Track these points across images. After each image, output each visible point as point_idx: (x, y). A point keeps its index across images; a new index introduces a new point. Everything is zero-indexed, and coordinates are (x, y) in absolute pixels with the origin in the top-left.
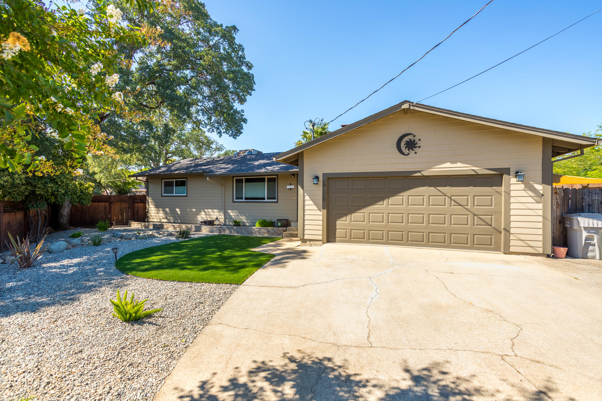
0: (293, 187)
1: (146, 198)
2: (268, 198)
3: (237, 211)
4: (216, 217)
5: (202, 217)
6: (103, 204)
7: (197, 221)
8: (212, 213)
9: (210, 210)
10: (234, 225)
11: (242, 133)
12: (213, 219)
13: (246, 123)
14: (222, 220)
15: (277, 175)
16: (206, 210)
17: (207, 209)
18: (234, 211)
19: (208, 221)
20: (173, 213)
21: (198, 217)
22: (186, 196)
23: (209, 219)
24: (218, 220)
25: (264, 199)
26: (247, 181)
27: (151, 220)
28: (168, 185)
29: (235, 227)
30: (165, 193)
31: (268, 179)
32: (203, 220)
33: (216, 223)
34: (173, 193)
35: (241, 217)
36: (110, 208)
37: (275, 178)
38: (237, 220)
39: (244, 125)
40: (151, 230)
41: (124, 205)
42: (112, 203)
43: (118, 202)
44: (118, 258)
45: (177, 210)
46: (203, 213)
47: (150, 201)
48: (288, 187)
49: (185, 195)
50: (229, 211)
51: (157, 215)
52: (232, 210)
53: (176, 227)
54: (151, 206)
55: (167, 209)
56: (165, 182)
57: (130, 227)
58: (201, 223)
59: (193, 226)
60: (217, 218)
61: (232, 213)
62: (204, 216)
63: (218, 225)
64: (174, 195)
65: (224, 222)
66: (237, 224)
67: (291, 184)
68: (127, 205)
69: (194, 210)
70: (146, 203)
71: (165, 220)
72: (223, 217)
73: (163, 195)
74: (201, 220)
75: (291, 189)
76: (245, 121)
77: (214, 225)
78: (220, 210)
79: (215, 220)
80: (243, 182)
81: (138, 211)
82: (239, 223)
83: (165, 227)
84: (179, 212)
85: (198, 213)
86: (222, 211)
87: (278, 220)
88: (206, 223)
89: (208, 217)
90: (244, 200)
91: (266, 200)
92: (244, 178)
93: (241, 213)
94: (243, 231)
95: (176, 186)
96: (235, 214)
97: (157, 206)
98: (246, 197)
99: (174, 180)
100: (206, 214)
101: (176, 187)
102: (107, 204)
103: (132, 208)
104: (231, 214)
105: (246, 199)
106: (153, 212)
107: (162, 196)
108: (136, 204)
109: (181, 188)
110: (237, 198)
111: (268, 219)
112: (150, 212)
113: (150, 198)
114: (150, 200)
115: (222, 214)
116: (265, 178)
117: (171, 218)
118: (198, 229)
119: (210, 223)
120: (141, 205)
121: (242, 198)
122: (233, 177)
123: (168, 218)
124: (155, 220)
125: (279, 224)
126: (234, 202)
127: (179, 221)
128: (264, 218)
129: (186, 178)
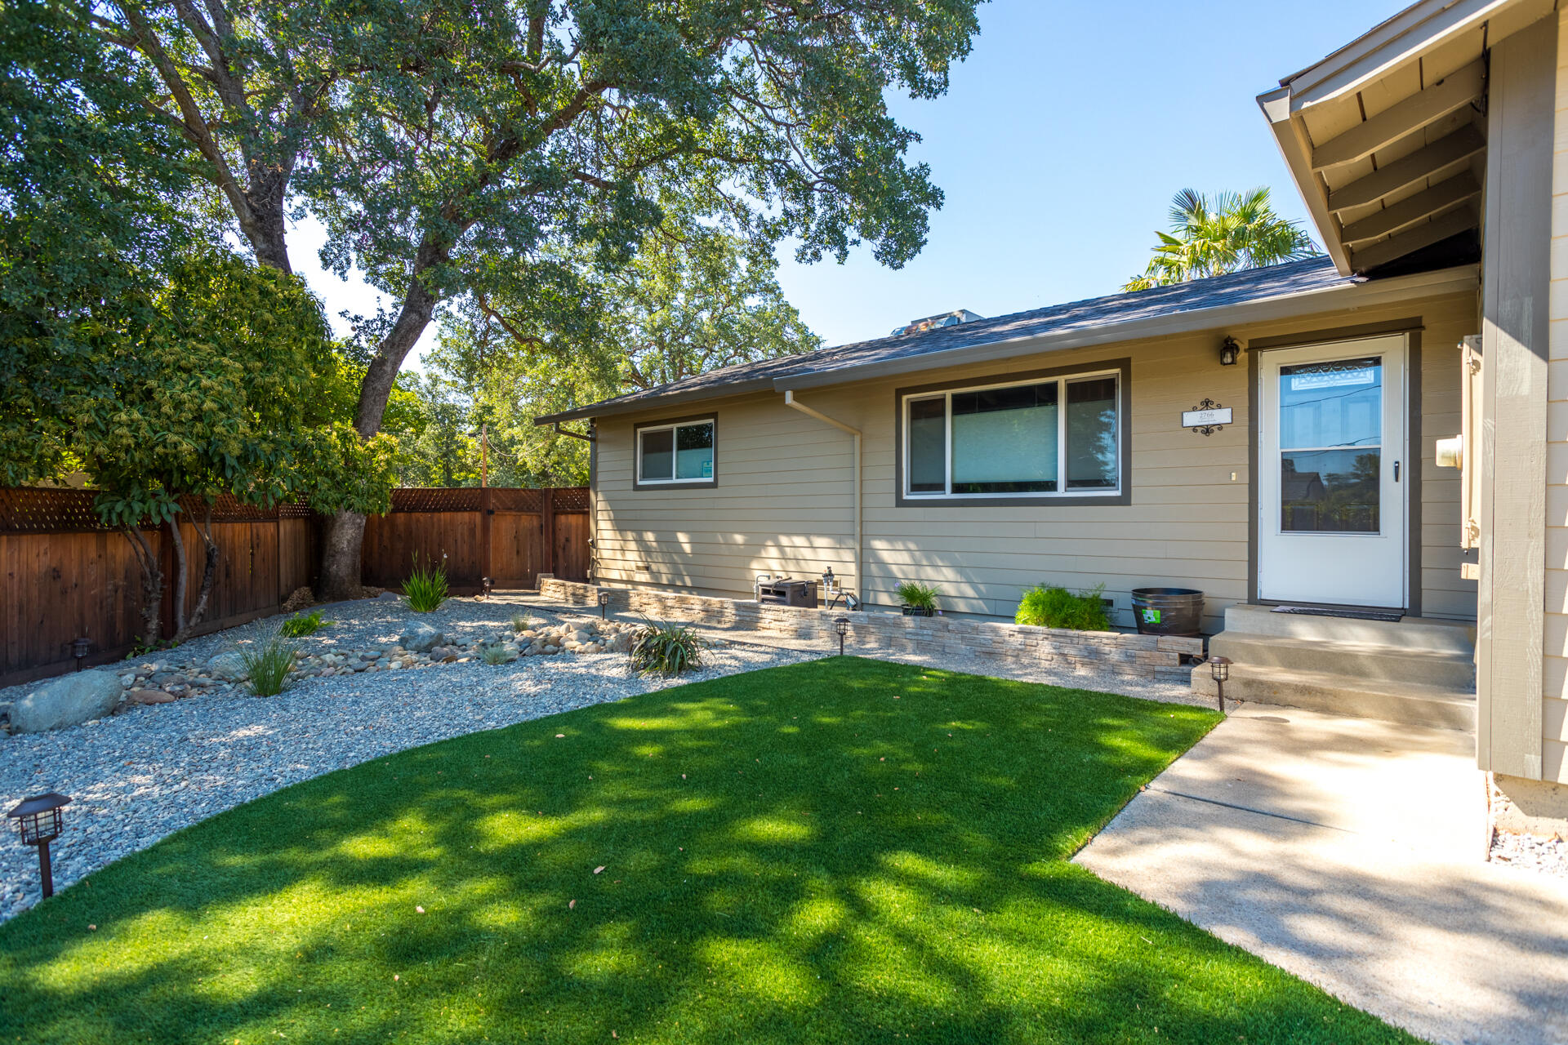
0: (1222, 416)
1: (588, 498)
2: (1071, 483)
3: (912, 546)
4: (825, 570)
5: (767, 567)
6: (465, 516)
7: (749, 582)
8: (808, 553)
9: (799, 541)
10: (906, 612)
11: (925, 242)
12: (814, 578)
13: (938, 206)
14: (850, 584)
15: (1124, 364)
16: (784, 540)
17: (788, 534)
18: (900, 546)
19: (793, 585)
20: (669, 546)
21: (755, 565)
22: (714, 485)
23: (796, 577)
24: (835, 584)
25: (1051, 486)
26: (964, 405)
27: (602, 573)
28: (656, 445)
29: (909, 622)
30: (644, 477)
31: (1072, 388)
32: (773, 581)
33: (826, 593)
34: (670, 476)
35: (929, 572)
36: (486, 529)
37: (1109, 384)
38: (917, 584)
39: (931, 212)
40: (591, 611)
41: (529, 522)
42: (491, 512)
43: (510, 509)
44: (62, 883)
45: (682, 537)
46: (773, 552)
47: (600, 506)
48: (1192, 419)
49: (711, 480)
50: (878, 544)
51: (619, 555)
52: (889, 537)
53: (670, 603)
54: (602, 525)
55: (650, 536)
56: (645, 436)
57: (538, 594)
58: (766, 592)
59: (729, 602)
60: (829, 575)
61: (894, 556)
62: (775, 565)
63: (833, 603)
64: (674, 481)
65: (857, 593)
66: (918, 604)
67: (1207, 404)
68: (535, 522)
69: (739, 538)
70: (588, 513)
71: (644, 577)
72: (852, 569)
73: (640, 483)
74: (764, 581)
75: (1207, 430)
76: (935, 197)
77: (814, 602)
78: (839, 539)
79: (820, 582)
80: (943, 415)
81: (567, 540)
82: (925, 597)
83: (635, 601)
84: (687, 548)
85: (754, 550)
86: (850, 543)
87: (1140, 593)
88: (783, 594)
89: (791, 567)
90: (948, 495)
91: (1061, 492)
92: (948, 394)
93: (931, 551)
94: (951, 640)
95: (679, 449)
96: (905, 558)
97: (620, 526)
98: (960, 479)
99: (675, 427)
100: (784, 558)
101: (684, 453)
102: (478, 516)
103: (550, 530)
104: (887, 556)
105: (958, 488)
106: (609, 544)
107: (637, 488)
108: (562, 519)
109: (695, 456)
110: (916, 487)
111: (1078, 585)
112: (601, 544)
113: (600, 497)
114: (599, 502)
115: (848, 556)
116: (1055, 384)
117: (663, 569)
118: (747, 620)
119: (800, 594)
120: (574, 520)
121: (940, 487)
122: (900, 392)
123: (654, 567)
124: (615, 575)
125: (1152, 616)
126: (901, 503)
127: (688, 582)
128: (1056, 581)
129: (714, 415)
